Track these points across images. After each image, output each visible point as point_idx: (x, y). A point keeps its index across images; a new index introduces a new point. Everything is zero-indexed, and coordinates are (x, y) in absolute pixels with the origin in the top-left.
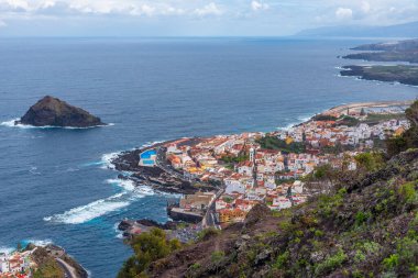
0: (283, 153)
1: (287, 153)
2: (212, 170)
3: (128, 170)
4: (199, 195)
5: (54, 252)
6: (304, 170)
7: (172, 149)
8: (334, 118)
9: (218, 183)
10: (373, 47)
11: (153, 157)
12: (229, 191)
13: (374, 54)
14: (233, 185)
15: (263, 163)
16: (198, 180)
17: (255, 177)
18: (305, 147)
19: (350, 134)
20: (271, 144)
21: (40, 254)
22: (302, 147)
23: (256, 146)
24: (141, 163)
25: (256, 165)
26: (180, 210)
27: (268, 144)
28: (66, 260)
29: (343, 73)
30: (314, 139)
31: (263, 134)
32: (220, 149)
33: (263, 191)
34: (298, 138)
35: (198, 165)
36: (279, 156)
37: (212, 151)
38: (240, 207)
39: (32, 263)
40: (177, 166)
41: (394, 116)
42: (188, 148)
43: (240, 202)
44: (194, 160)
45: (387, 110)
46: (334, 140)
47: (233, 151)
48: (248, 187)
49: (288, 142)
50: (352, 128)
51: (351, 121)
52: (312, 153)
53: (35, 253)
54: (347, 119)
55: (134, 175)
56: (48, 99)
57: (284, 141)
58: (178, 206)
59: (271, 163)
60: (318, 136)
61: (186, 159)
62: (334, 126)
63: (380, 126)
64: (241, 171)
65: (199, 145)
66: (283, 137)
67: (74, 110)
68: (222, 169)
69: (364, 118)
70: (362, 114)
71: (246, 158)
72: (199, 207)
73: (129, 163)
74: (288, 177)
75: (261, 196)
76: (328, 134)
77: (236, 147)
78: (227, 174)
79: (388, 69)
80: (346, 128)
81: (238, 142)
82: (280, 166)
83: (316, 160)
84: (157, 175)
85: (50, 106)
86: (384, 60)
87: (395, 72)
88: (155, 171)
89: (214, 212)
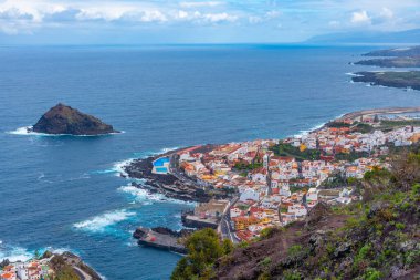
0: (297, 160)
1: (301, 160)
2: (226, 178)
3: (141, 177)
4: (213, 202)
5: (70, 260)
6: (318, 177)
7: (185, 157)
8: (347, 125)
9: (232, 191)
10: (385, 53)
11: (166, 165)
12: (243, 198)
13: (385, 60)
14: (247, 193)
15: (277, 170)
16: (212, 188)
17: (269, 184)
18: (319, 153)
19: (364, 141)
20: (284, 151)
21: (57, 262)
22: (316, 154)
23: (270, 153)
24: (154, 171)
25: (270, 172)
26: (195, 218)
27: (281, 152)
28: (82, 267)
29: (355, 79)
30: (328, 145)
31: (276, 141)
32: (234, 156)
33: (277, 199)
34: (312, 145)
35: (212, 172)
36: (293, 163)
37: (225, 158)
38: (255, 215)
39: (51, 271)
40: (190, 174)
41: (408, 123)
42: (201, 155)
43: (254, 209)
44: (207, 167)
45: (400, 116)
46: (348, 147)
47: (246, 159)
48: (263, 194)
49: (302, 149)
50: (366, 135)
51: (365, 128)
52: (326, 160)
53: (52, 261)
54: (360, 125)
55: (147, 183)
56: (60, 107)
57: (298, 148)
58: (192, 213)
59: (285, 170)
60: (332, 142)
61: (199, 166)
62: (348, 132)
63: (394, 133)
64: (255, 179)
65: (212, 153)
66: (296, 144)
67: (86, 117)
68: (236, 176)
69: (378, 125)
70: (376, 120)
71: (260, 165)
72: (214, 215)
73: (142, 170)
74: (302, 185)
75: (276, 204)
76: (342, 141)
77: (249, 154)
78: (241, 181)
79: (400, 75)
80: (361, 135)
81: (251, 149)
82: (295, 173)
83: (331, 167)
84: (171, 183)
85: (62, 114)
86: (396, 66)
87: (408, 79)
88: (169, 179)
89: (229, 219)
